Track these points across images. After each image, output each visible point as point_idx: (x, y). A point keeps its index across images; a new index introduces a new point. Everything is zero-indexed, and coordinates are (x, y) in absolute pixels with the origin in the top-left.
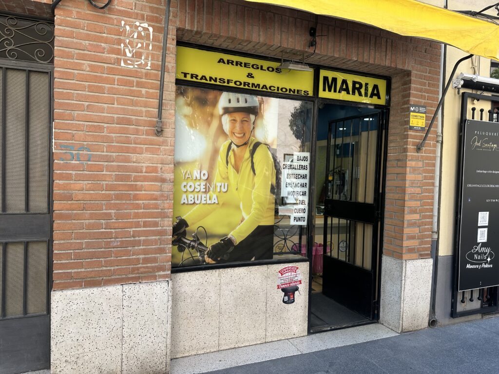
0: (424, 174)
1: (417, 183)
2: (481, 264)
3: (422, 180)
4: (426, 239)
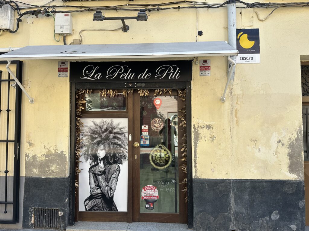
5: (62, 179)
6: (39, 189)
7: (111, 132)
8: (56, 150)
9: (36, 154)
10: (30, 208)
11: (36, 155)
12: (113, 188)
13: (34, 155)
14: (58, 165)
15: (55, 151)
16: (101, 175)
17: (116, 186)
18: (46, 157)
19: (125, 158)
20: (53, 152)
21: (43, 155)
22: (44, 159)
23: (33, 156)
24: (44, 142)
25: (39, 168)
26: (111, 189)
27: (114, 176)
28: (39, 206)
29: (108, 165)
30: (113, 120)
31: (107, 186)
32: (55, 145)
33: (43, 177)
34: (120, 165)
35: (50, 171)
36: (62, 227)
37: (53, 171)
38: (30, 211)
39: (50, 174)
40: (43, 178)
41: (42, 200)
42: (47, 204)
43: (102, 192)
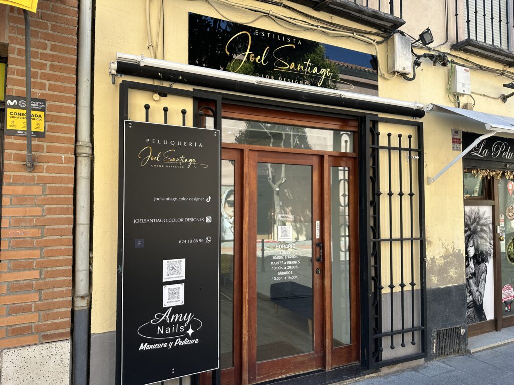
0: (47, 206)
1: (31, 221)
2: (174, 341)
3: (43, 216)
4: (56, 310)
5: (461, 287)
6: (439, 304)
7: (478, 224)
8: (454, 248)
9: (435, 255)
10: (432, 332)
11: (434, 258)
12: (482, 293)
13: (432, 257)
14: (456, 268)
15: (453, 250)
16: (472, 278)
17: (484, 290)
18: (444, 259)
19: (490, 255)
20: (451, 251)
21: (442, 257)
22: (443, 261)
23: (431, 259)
24: (442, 239)
25: (439, 275)
26: (481, 294)
27: (482, 278)
28: (443, 326)
29: (477, 265)
30: (480, 208)
31: (477, 290)
32: (453, 242)
33: (442, 287)
34: (487, 264)
35: (449, 278)
36: (463, 349)
37: (451, 277)
38: (432, 336)
39: (449, 282)
40: (443, 289)
41: (444, 319)
42: (449, 322)
43: (473, 299)
